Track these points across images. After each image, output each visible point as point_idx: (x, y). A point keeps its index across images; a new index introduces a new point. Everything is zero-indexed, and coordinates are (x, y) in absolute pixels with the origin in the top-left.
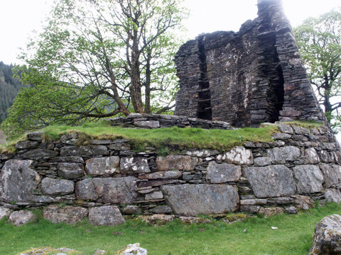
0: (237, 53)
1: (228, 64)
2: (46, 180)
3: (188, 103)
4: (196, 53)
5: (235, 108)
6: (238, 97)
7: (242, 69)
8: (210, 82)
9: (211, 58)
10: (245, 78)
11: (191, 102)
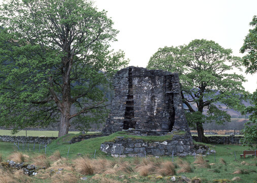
0: (152, 84)
1: (146, 88)
2: (126, 148)
3: (120, 107)
4: (127, 77)
5: (148, 114)
6: (151, 109)
7: (154, 94)
8: (134, 96)
9: (136, 81)
10: (155, 99)
11: (122, 107)
